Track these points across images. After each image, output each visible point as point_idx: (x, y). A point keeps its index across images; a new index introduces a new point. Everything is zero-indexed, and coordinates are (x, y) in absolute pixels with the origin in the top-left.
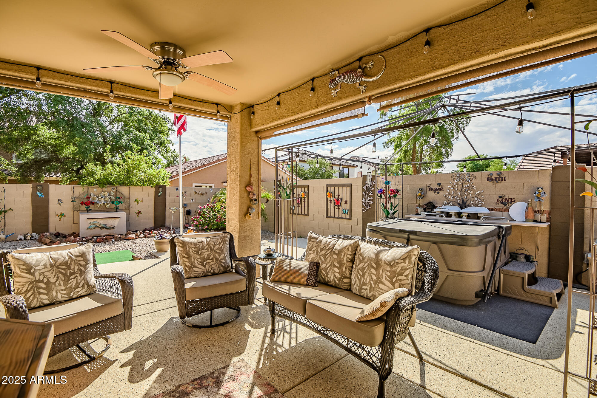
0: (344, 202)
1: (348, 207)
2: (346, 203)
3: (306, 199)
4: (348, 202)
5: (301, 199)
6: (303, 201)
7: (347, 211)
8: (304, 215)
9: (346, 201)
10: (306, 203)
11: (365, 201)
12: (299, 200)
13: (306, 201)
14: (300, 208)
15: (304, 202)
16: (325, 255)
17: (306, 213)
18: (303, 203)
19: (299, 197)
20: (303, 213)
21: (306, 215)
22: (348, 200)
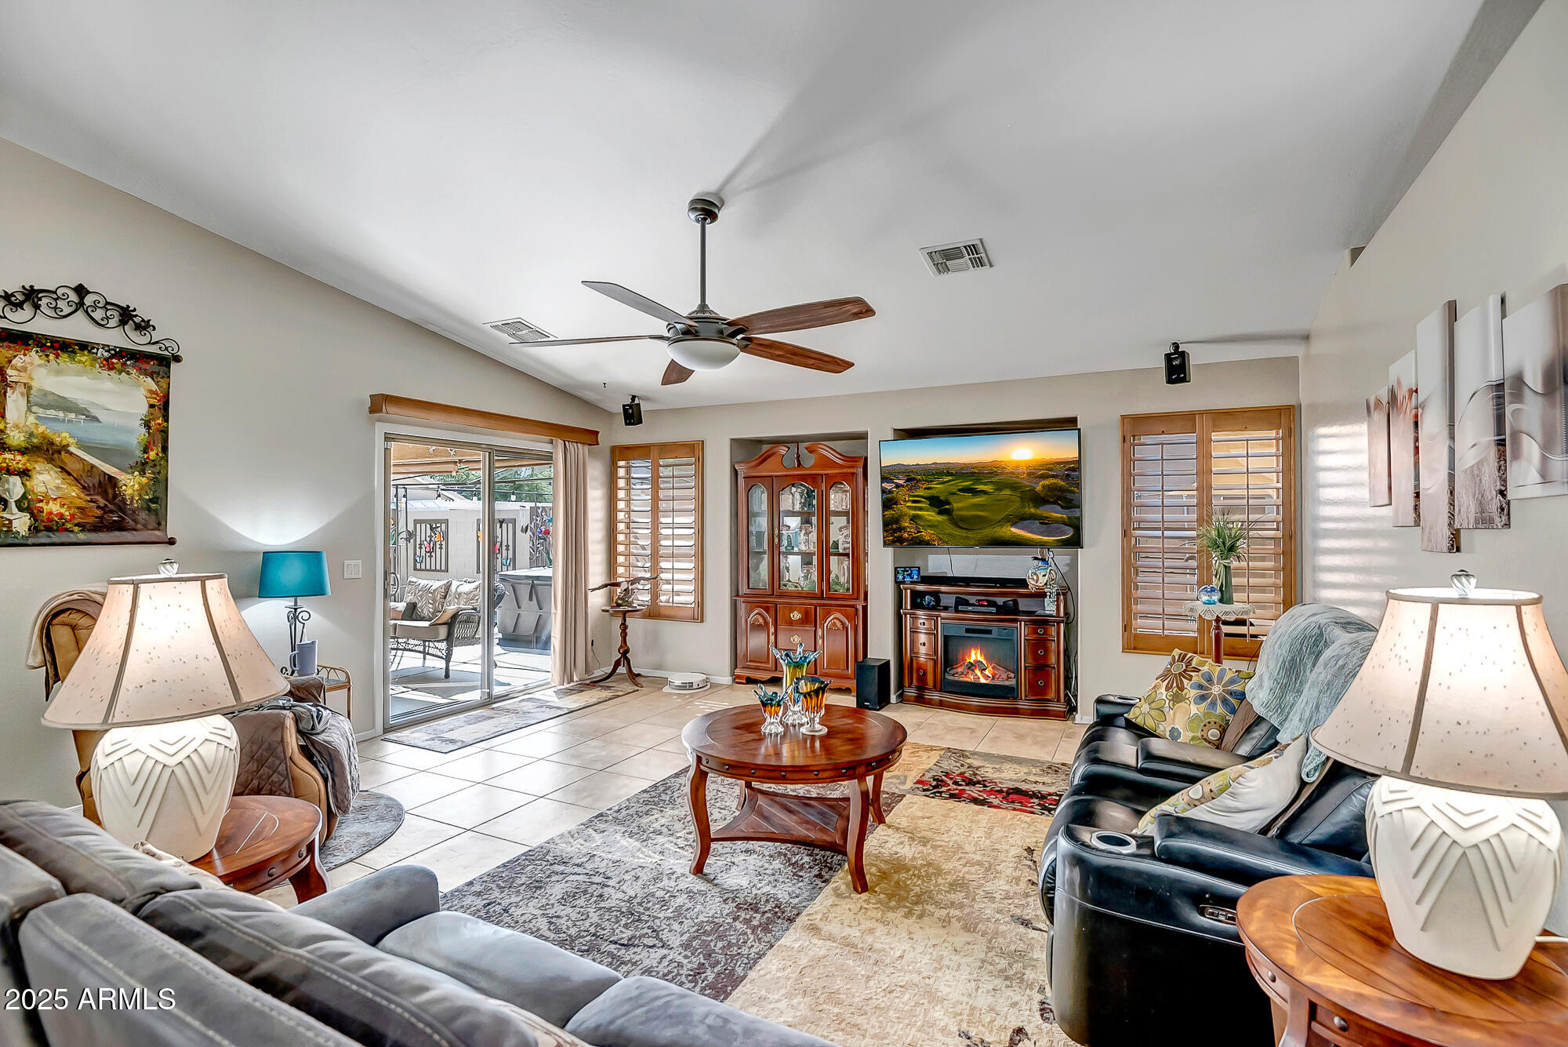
0: (504, 548)
1: (510, 555)
2: (507, 549)
3: (443, 543)
4: (511, 548)
5: (435, 544)
6: (438, 546)
7: (508, 562)
8: (441, 571)
9: (507, 546)
10: (443, 551)
11: (533, 545)
12: (432, 546)
13: (444, 547)
14: (433, 559)
15: (441, 548)
16: (421, 596)
17: (443, 568)
18: (438, 551)
19: (431, 540)
20: (438, 568)
21: (443, 571)
22: (510, 543)
